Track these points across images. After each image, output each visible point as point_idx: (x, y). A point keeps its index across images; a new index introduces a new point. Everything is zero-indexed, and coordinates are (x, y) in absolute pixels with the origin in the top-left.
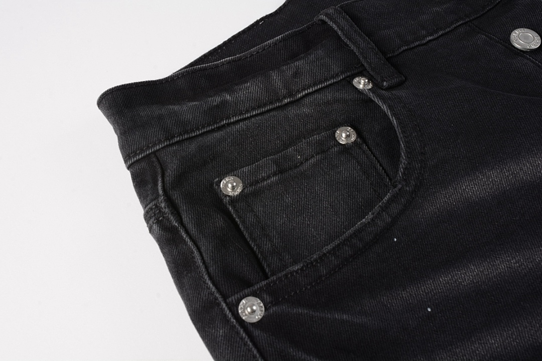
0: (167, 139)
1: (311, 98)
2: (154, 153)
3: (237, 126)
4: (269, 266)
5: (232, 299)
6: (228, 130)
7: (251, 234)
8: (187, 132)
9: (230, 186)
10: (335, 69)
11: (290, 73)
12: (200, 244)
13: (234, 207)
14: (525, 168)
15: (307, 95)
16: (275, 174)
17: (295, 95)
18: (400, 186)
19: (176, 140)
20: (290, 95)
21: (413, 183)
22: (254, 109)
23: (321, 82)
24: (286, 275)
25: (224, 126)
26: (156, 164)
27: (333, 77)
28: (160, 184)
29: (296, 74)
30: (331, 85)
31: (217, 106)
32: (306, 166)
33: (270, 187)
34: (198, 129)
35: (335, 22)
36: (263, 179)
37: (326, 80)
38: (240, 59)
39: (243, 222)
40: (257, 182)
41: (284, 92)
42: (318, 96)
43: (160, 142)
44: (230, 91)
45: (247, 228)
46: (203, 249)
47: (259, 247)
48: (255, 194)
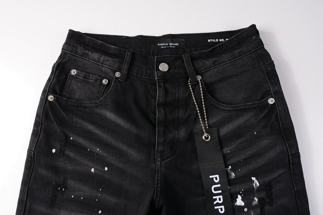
0: (71, 52)
1: (105, 68)
2: (67, 53)
3: (86, 61)
4: (63, 93)
5: (49, 94)
6: (84, 60)
7: (67, 84)
8: (76, 54)
9: (74, 72)
10: (116, 66)
11: (106, 59)
12: (54, 78)
13: (69, 77)
14: (119, 120)
15: (105, 66)
16: (83, 77)
17: (103, 64)
18: (98, 102)
19: (72, 53)
20: (102, 64)
21: (101, 103)
22: (93, 60)
23: (110, 67)
24: (62, 98)
25: (84, 59)
26: (65, 55)
27: (113, 68)
28: (60, 60)
29: (107, 60)
30: (111, 69)
31: (86, 53)
32: (90, 81)
33: (79, 79)
34: (78, 55)
35: (127, 56)
36: (80, 76)
37: (112, 67)
38: (104, 44)
39: (68, 81)
40: (78, 76)
41: (101, 62)
42: (107, 69)
43: (69, 52)
44: (92, 52)
45: (67, 83)
46: (54, 80)
47: (65, 88)
48: (76, 78)
